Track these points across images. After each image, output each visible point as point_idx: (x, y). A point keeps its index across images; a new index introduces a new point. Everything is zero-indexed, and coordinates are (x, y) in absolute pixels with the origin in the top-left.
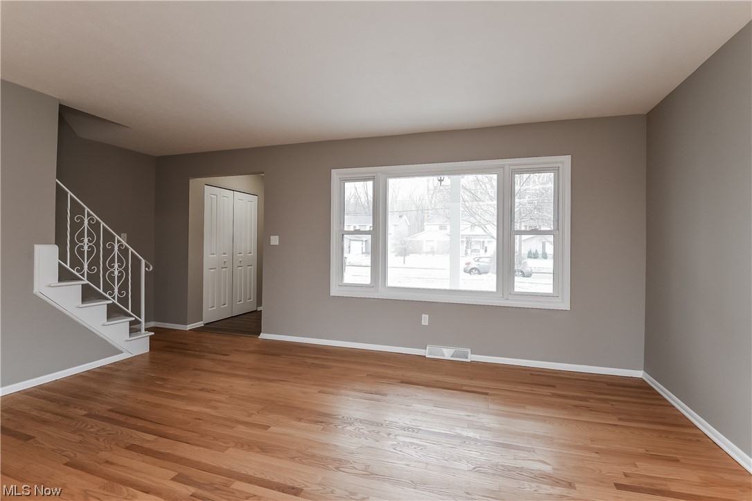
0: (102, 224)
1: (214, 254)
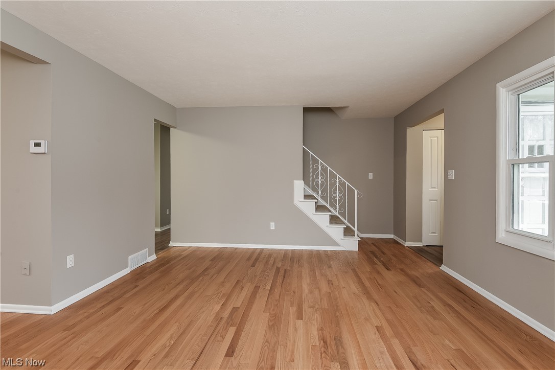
0: (329, 168)
1: (435, 188)
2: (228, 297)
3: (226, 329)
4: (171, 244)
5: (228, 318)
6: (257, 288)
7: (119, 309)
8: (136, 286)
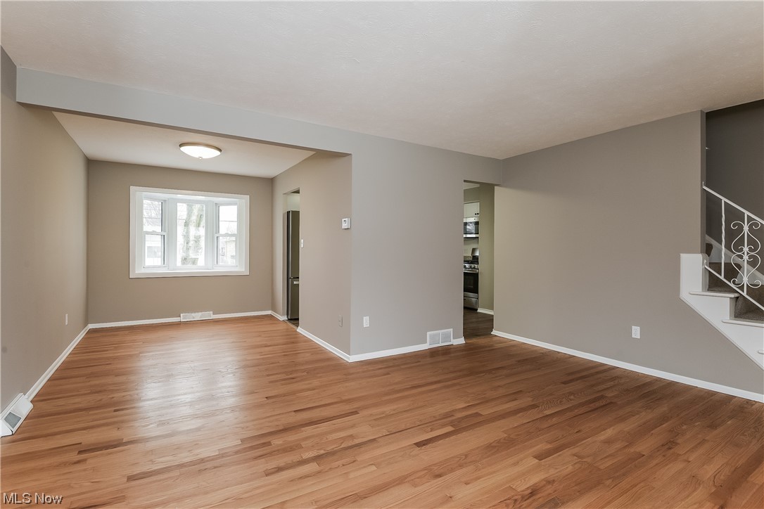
2: (486, 401)
3: (443, 426)
4: (494, 332)
5: (459, 418)
6: (534, 406)
7: (388, 374)
8: (419, 362)
